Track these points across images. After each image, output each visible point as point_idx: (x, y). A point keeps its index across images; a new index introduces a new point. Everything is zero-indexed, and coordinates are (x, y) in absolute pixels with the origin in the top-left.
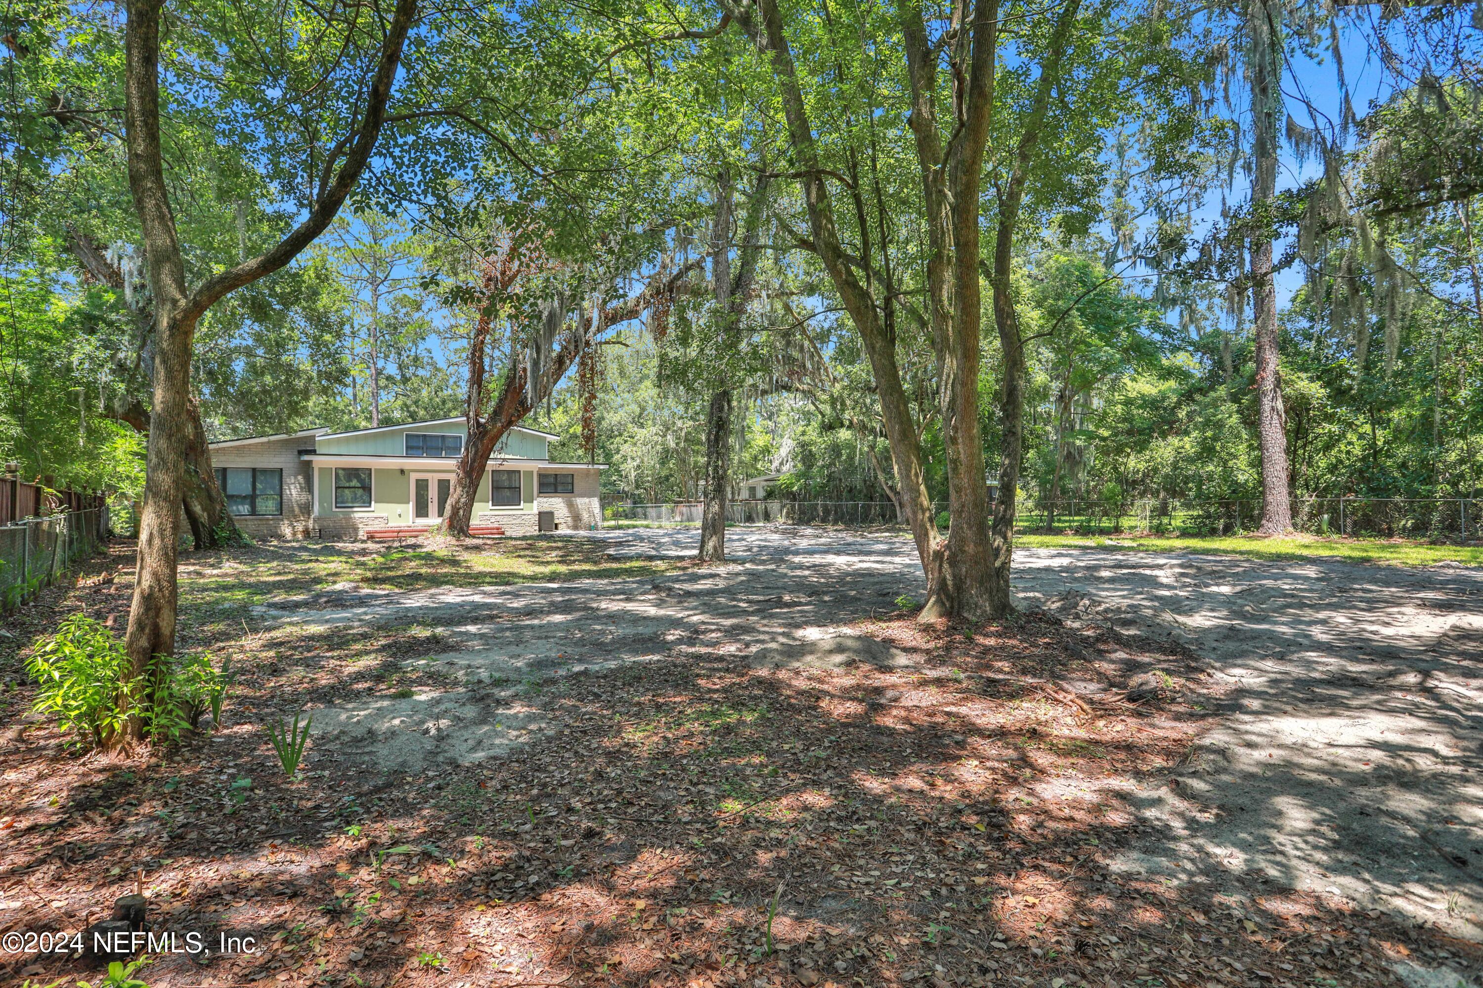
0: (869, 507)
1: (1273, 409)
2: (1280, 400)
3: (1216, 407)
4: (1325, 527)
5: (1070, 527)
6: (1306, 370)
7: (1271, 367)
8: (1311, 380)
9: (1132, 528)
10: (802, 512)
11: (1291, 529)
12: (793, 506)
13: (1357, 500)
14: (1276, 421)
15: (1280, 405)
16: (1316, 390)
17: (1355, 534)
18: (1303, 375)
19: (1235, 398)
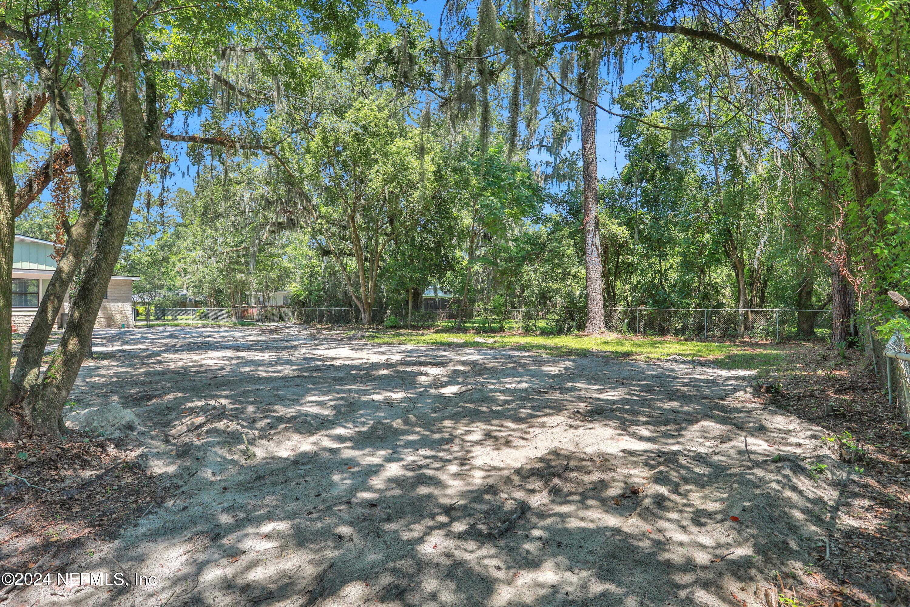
0: (349, 311)
1: (593, 244)
2: (598, 237)
3: (560, 242)
4: (625, 328)
5: (473, 328)
6: (617, 218)
7: (593, 214)
8: (620, 224)
9: (510, 328)
10: (307, 315)
11: (604, 329)
12: (301, 312)
13: (646, 310)
14: (595, 253)
15: (598, 241)
16: (622, 232)
17: (645, 334)
18: (615, 221)
19: (572, 236)
